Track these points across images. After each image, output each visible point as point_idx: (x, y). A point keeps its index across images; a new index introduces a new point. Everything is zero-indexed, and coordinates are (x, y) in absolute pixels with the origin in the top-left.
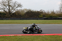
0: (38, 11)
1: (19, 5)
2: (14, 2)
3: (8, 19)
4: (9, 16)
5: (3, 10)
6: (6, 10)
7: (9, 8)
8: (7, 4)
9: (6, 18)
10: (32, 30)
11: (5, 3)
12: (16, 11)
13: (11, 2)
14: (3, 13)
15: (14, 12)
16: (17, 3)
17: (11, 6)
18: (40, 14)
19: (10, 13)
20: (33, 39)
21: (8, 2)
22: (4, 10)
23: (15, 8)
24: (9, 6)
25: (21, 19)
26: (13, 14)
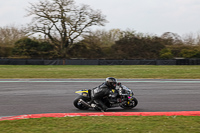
0: (156, 38)
1: (97, 19)
2: (81, 7)
3: (60, 64)
4: (64, 52)
5: (43, 35)
6: (52, 34)
7: (64, 28)
8: (58, 13)
9: (55, 58)
10: (106, 99)
11: (50, 11)
12: (85, 37)
14: (43, 44)
15: (80, 38)
16: (89, 11)
17: (69, 20)
18: (163, 47)
19: (68, 42)
20: (140, 128)
21: (61, 7)
22: (48, 34)
23: (83, 26)
24: (64, 20)
25: (103, 64)
26: (77, 46)
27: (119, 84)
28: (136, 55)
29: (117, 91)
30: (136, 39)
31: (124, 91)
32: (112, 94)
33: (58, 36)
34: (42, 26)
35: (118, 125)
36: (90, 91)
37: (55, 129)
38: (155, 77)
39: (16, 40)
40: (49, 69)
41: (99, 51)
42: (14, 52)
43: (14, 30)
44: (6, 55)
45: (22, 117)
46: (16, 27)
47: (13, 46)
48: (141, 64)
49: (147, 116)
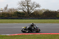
0: (55, 11)
1: (38, 6)
2: (33, 2)
3: (27, 19)
4: (28, 15)
5: (22, 10)
6: (25, 10)
8: (26, 4)
9: (25, 17)
11: (24, 3)
12: (34, 11)
13: (29, 2)
14: (22, 13)
15: (33, 11)
16: (36, 3)
17: (29, 6)
18: (58, 14)
19: (29, 13)
20: (51, 38)
21: (27, 2)
22: (24, 10)
23: (34, 8)
24: (28, 6)
25: (40, 19)
26: (32, 14)
27: (35, 25)
28: (50, 16)
29: (34, 27)
30: (49, 12)
31: (36, 27)
32: (33, 28)
33: (26, 11)
34: (22, 8)
35: (44, 37)
36: (26, 27)
37: (25, 38)
38: (55, 23)
39: (14, 12)
40: (24, 20)
41: (39, 15)
42: (14, 16)
43: (13, 9)
44: (11, 16)
45: (16, 34)
46: (14, 8)
47: (13, 14)
48: (51, 19)
49: (53, 34)
